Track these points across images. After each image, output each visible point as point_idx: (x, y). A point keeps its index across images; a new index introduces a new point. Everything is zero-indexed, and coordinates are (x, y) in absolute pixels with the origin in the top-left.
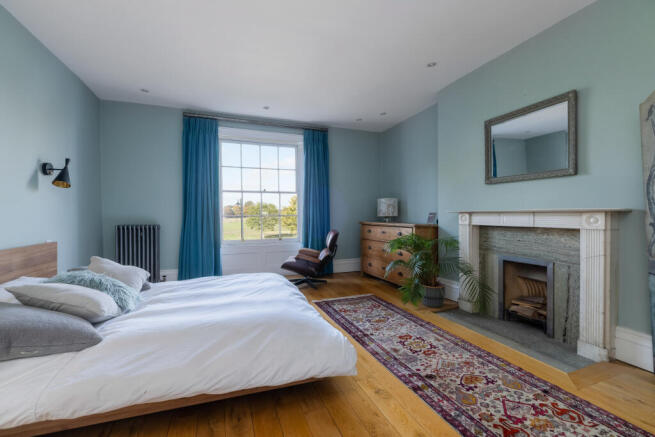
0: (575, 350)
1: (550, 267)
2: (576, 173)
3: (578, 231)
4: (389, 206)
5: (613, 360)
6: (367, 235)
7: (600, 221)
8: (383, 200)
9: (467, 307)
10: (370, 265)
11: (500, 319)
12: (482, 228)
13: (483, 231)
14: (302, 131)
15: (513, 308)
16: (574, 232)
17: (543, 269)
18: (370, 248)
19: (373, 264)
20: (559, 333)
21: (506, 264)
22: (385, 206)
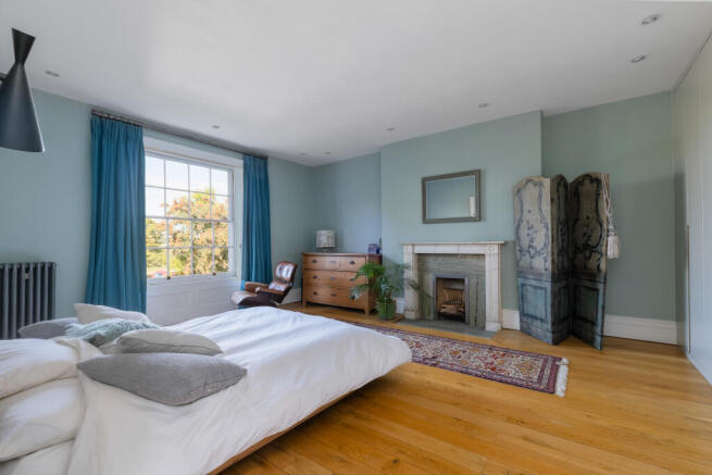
0: (484, 327)
1: (466, 280)
2: (480, 220)
3: (484, 255)
4: (329, 237)
5: (503, 329)
6: (312, 266)
7: (496, 249)
8: (323, 232)
9: (411, 315)
10: (315, 293)
11: (434, 319)
12: (419, 254)
13: (421, 257)
14: (241, 156)
15: (443, 310)
16: (482, 256)
17: (462, 281)
18: (315, 277)
19: (319, 292)
20: (472, 320)
21: (438, 279)
22: (324, 238)
